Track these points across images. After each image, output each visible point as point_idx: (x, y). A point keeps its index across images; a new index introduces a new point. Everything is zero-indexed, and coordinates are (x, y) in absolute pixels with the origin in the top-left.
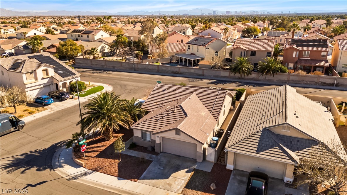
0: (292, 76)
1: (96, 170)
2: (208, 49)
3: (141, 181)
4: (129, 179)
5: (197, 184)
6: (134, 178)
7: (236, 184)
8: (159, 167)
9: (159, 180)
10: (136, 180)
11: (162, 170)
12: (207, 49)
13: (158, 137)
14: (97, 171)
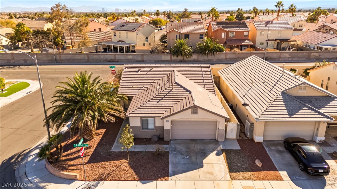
0: (229, 54)
1: (101, 180)
2: (139, 34)
3: (173, 177)
4: (157, 179)
5: (239, 165)
6: (163, 177)
7: (277, 155)
8: (183, 156)
9: (194, 171)
10: (166, 178)
11: (187, 159)
12: (137, 34)
13: (167, 121)
14: (104, 181)
